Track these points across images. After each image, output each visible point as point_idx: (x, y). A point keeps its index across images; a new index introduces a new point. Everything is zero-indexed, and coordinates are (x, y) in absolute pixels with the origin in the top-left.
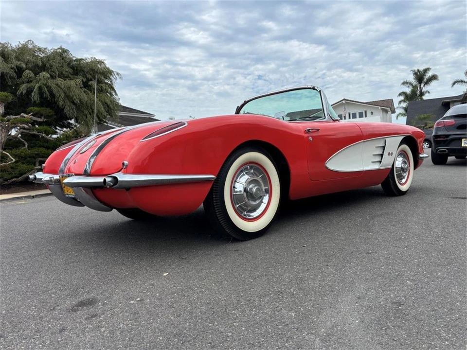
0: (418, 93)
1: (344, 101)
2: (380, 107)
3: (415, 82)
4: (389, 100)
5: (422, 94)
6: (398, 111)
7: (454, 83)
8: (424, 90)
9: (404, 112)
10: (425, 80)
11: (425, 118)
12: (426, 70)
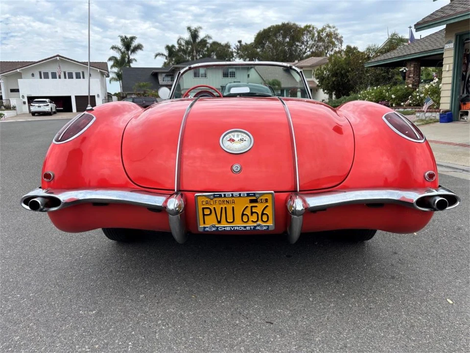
0: (126, 60)
1: (58, 58)
2: (99, 70)
3: (123, 49)
4: (103, 63)
5: (130, 61)
6: (112, 75)
7: (156, 56)
8: (131, 57)
9: (116, 77)
10: (132, 48)
11: (144, 86)
12: (132, 39)
